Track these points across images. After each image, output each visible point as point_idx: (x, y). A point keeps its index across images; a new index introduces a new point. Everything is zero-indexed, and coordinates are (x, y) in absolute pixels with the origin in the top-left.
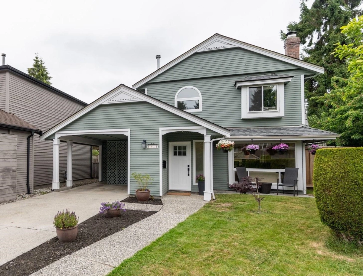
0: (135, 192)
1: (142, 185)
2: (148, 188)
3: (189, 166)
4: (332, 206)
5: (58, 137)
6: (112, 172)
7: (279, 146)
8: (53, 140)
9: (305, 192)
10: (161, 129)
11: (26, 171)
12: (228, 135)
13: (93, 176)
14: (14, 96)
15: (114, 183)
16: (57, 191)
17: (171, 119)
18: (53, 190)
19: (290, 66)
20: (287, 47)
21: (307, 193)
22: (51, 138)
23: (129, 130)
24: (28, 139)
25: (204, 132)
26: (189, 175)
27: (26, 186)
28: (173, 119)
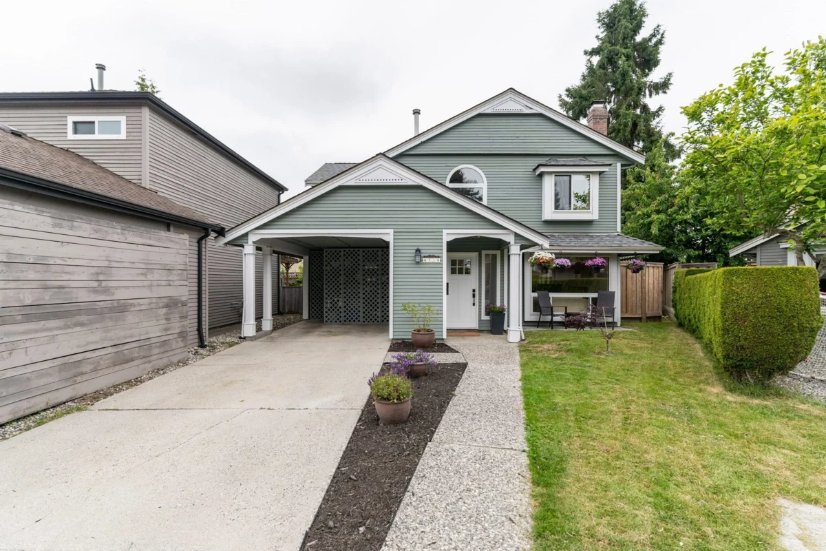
0: (411, 334)
1: (422, 323)
2: (431, 327)
3: (474, 291)
4: (745, 339)
5: (255, 240)
6: (333, 303)
7: (594, 260)
8: (243, 246)
9: (619, 324)
10: (445, 231)
11: (196, 304)
12: (546, 244)
13: (281, 310)
14: (158, 155)
15: (338, 321)
16: (252, 339)
17: (462, 216)
18: (245, 338)
19: (605, 150)
20: (592, 121)
21: (622, 326)
22: (239, 243)
23: (391, 231)
24: (199, 242)
25: (510, 239)
26: (474, 304)
27: (196, 332)
28: (465, 217)
